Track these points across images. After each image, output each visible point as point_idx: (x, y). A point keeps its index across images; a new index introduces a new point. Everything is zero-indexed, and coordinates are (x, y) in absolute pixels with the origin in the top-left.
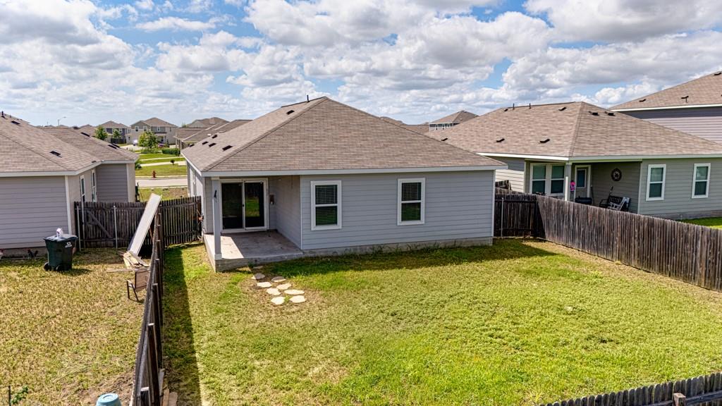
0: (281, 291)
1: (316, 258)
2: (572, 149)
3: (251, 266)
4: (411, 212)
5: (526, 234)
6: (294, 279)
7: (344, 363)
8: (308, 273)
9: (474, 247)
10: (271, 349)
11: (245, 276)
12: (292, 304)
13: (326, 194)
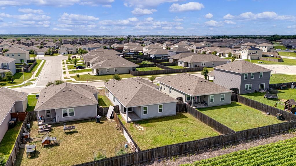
0: (140, 127)
1: (144, 120)
2: (194, 94)
3: (133, 122)
4: (161, 110)
5: (184, 111)
6: (141, 125)
7: (152, 140)
8: (143, 123)
9: (172, 116)
10: (141, 138)
11: (132, 124)
12: (142, 130)
13: (145, 108)
